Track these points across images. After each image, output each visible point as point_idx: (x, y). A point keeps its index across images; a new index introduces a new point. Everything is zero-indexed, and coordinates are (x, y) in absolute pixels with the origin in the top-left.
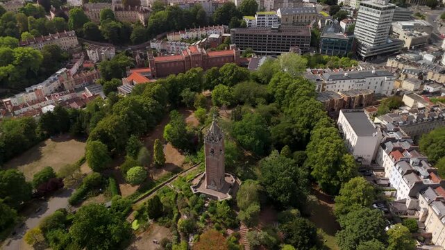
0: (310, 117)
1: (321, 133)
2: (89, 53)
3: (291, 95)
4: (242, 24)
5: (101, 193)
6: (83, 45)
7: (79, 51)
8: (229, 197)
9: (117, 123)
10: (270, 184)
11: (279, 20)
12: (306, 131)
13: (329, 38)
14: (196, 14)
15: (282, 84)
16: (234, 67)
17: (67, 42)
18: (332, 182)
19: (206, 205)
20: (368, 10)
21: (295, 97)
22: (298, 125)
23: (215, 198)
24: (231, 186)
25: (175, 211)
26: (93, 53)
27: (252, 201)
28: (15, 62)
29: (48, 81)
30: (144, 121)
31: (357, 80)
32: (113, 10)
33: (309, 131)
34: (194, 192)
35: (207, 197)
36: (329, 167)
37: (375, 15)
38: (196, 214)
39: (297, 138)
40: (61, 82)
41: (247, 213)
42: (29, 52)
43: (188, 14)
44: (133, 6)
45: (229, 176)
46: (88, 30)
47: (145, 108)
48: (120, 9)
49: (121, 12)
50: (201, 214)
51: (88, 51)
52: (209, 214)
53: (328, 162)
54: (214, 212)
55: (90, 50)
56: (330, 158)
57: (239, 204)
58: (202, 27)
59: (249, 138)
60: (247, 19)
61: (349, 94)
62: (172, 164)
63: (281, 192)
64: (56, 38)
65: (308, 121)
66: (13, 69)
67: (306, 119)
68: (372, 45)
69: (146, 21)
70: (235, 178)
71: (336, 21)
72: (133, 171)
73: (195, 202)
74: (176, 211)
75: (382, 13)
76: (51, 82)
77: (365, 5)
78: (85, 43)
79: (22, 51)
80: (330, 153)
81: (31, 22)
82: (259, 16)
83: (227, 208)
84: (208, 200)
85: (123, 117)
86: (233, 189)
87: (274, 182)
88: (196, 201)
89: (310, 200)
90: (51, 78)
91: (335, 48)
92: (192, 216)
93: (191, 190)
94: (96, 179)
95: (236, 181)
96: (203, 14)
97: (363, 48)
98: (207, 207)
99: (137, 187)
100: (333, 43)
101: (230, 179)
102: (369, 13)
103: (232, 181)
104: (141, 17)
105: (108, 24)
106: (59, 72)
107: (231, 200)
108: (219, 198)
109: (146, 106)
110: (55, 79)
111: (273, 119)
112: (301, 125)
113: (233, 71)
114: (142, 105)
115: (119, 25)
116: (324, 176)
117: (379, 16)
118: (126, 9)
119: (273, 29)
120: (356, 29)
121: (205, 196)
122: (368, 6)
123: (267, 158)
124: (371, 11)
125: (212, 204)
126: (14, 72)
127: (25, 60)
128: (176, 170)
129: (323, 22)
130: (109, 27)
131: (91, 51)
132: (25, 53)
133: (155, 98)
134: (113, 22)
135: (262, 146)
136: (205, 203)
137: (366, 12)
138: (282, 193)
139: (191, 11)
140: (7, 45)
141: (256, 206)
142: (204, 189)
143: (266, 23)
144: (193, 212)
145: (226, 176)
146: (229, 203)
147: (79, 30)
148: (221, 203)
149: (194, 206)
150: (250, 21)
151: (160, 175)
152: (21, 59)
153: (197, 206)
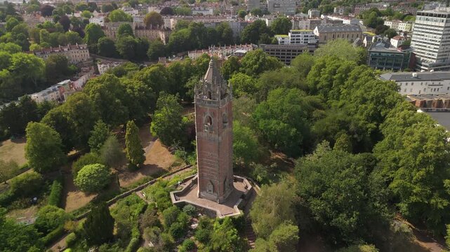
0: (378, 103)
1: (404, 118)
2: (100, 67)
3: (342, 80)
4: (273, 41)
5: (35, 203)
6: (95, 61)
7: (89, 65)
8: (238, 213)
9: (80, 102)
10: (317, 195)
11: (316, 37)
12: (373, 125)
13: (380, 53)
14: (221, 31)
15: (329, 68)
16: (261, 53)
17: (78, 55)
18: (433, 201)
19: (194, 226)
20: (427, 20)
21: (349, 82)
22: (357, 116)
23: (212, 214)
24: (243, 196)
25: (135, 233)
26: (104, 67)
27: (281, 218)
28: (11, 67)
29: (45, 91)
30: (126, 108)
31: (431, 83)
32: (134, 28)
33: (378, 125)
34: (174, 201)
35: (196, 211)
36: (428, 173)
37: (437, 24)
38: (172, 241)
39: (356, 136)
40: (61, 93)
41: (271, 242)
42: (29, 58)
43: (213, 31)
44: (155, 25)
45: (242, 181)
46: (102, 45)
47: (129, 91)
48: (141, 28)
49: (141, 31)
50: (181, 243)
51: (99, 65)
52: (197, 243)
53: (425, 163)
54: (205, 240)
55: (101, 64)
56: (430, 154)
57: (256, 227)
58: (228, 45)
59: (279, 124)
60: (279, 37)
61: (421, 97)
62: (154, 166)
63: (338, 209)
64: (66, 49)
65: (375, 109)
66: (7, 74)
67: (371, 106)
68: (435, 61)
69: (167, 40)
70: (252, 184)
71: (386, 38)
72: (86, 171)
73: (173, 218)
74: (137, 233)
75: (447, 21)
76: (49, 92)
77: (423, 14)
78: (97, 59)
79: (21, 57)
80: (429, 144)
81: (44, 35)
82: (293, 33)
83: (232, 233)
84: (197, 217)
85: (93, 97)
86: (246, 200)
87: (324, 189)
88: (176, 216)
89: (397, 229)
90: (51, 89)
91: (387, 64)
92: (162, 243)
93: (170, 199)
94: (32, 182)
95: (252, 188)
96: (230, 32)
97: (423, 63)
98: (196, 230)
99: (92, 197)
100: (384, 58)
101: (243, 185)
102: (429, 23)
103: (246, 187)
104: (162, 35)
105: (124, 38)
106: (62, 83)
107: (241, 219)
108: (219, 212)
109: (131, 88)
110: (54, 90)
111: (316, 113)
112: (363, 117)
113: (259, 58)
114: (125, 87)
115: (136, 40)
116: (417, 189)
117: (443, 24)
118: (147, 28)
119: (309, 44)
120: (413, 44)
121: (192, 208)
122: (427, 15)
123: (309, 157)
124: (432, 20)
125: (205, 225)
126: (7, 78)
127: (22, 67)
128: (158, 173)
129: (369, 39)
130: (125, 41)
131: (102, 66)
132: (24, 58)
133: (146, 83)
134: (130, 37)
135: (300, 141)
136: (192, 222)
137: (425, 22)
138: (340, 212)
139: (217, 29)
140: (6, 50)
141: (290, 226)
142: (193, 198)
143: (301, 41)
144: (168, 236)
145: (236, 180)
146: (236, 222)
147: (93, 45)
148: (221, 222)
149: (169, 225)
150: (283, 39)
151: (132, 181)
152: (18, 64)
153: (175, 226)
